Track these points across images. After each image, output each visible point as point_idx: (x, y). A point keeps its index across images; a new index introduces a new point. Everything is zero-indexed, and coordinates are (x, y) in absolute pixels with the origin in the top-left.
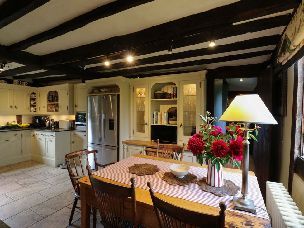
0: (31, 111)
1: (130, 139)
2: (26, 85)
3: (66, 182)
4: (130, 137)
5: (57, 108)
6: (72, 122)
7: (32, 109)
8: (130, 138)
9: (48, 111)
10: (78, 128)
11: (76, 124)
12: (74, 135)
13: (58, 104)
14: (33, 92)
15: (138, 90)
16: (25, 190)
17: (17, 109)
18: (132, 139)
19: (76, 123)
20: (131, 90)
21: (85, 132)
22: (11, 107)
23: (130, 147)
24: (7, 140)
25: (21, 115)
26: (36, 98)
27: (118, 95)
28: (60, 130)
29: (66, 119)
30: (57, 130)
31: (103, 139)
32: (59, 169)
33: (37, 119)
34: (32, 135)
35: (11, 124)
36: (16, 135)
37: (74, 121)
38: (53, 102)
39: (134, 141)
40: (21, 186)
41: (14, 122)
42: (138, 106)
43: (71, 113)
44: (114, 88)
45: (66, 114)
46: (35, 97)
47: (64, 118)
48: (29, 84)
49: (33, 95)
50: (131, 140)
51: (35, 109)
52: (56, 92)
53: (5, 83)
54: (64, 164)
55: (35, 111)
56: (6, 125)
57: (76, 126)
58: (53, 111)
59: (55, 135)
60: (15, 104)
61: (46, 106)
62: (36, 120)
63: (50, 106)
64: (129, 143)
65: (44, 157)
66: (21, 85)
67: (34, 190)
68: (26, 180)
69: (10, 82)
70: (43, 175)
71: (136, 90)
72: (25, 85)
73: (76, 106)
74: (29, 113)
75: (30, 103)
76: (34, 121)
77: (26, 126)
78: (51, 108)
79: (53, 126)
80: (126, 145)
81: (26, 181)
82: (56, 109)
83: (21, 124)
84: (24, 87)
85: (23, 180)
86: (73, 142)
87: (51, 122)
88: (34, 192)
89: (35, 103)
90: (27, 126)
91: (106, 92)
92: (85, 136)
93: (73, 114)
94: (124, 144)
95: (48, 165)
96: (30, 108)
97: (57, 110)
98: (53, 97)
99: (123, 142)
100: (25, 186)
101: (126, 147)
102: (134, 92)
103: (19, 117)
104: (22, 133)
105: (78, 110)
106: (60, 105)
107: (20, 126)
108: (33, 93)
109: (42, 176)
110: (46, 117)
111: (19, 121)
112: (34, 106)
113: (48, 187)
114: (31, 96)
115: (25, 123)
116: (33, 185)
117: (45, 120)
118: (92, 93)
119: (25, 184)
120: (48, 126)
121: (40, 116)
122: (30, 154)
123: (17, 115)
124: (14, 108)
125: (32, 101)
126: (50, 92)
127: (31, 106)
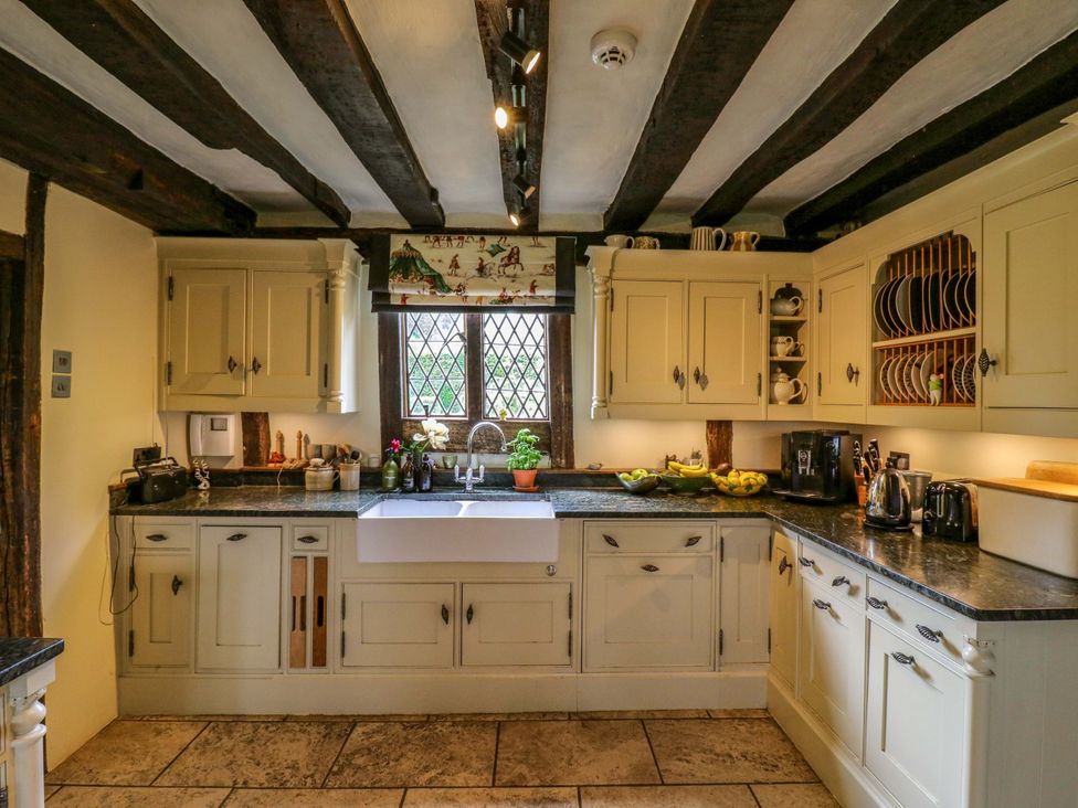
0: (772, 401)
2: (749, 249)
5: (957, 371)
7: (782, 387)
9: (880, 397)
14: (789, 285)
17: (704, 387)
22: (677, 376)
24: (650, 568)
25: (728, 424)
26: (803, 322)
33: (804, 447)
34: (778, 557)
35: (678, 471)
36: (692, 541)
38: (919, 330)
41: (696, 456)
46: (796, 314)
48: (768, 242)
49: (787, 307)
51: (797, 386)
52: (945, 246)
55: (796, 401)
58: (924, 401)
60: (696, 362)
61: (865, 366)
62: (800, 455)
63: (899, 359)
66: (726, 248)
72: (743, 246)
74: (761, 411)
75: (772, 353)
76: (790, 459)
77: (749, 486)
78: (905, 378)
79: (917, 513)
82: (947, 387)
83: (724, 473)
84: (744, 257)
87: (904, 485)
89: (796, 353)
90: (755, 489)
96: (772, 382)
97: (956, 396)
98: (924, 291)
103: (720, 430)
104: (726, 533)
106: (989, 346)
107: (722, 487)
108: (788, 292)
110: (860, 438)
111: (720, 454)
112: (791, 369)
114: (773, 312)
115: (747, 467)
117: (857, 464)
120: (877, 510)
121: (824, 429)
122: (761, 673)
123: (709, 422)
124: (692, 379)
125: (780, 339)
126: (895, 259)
127: (772, 372)
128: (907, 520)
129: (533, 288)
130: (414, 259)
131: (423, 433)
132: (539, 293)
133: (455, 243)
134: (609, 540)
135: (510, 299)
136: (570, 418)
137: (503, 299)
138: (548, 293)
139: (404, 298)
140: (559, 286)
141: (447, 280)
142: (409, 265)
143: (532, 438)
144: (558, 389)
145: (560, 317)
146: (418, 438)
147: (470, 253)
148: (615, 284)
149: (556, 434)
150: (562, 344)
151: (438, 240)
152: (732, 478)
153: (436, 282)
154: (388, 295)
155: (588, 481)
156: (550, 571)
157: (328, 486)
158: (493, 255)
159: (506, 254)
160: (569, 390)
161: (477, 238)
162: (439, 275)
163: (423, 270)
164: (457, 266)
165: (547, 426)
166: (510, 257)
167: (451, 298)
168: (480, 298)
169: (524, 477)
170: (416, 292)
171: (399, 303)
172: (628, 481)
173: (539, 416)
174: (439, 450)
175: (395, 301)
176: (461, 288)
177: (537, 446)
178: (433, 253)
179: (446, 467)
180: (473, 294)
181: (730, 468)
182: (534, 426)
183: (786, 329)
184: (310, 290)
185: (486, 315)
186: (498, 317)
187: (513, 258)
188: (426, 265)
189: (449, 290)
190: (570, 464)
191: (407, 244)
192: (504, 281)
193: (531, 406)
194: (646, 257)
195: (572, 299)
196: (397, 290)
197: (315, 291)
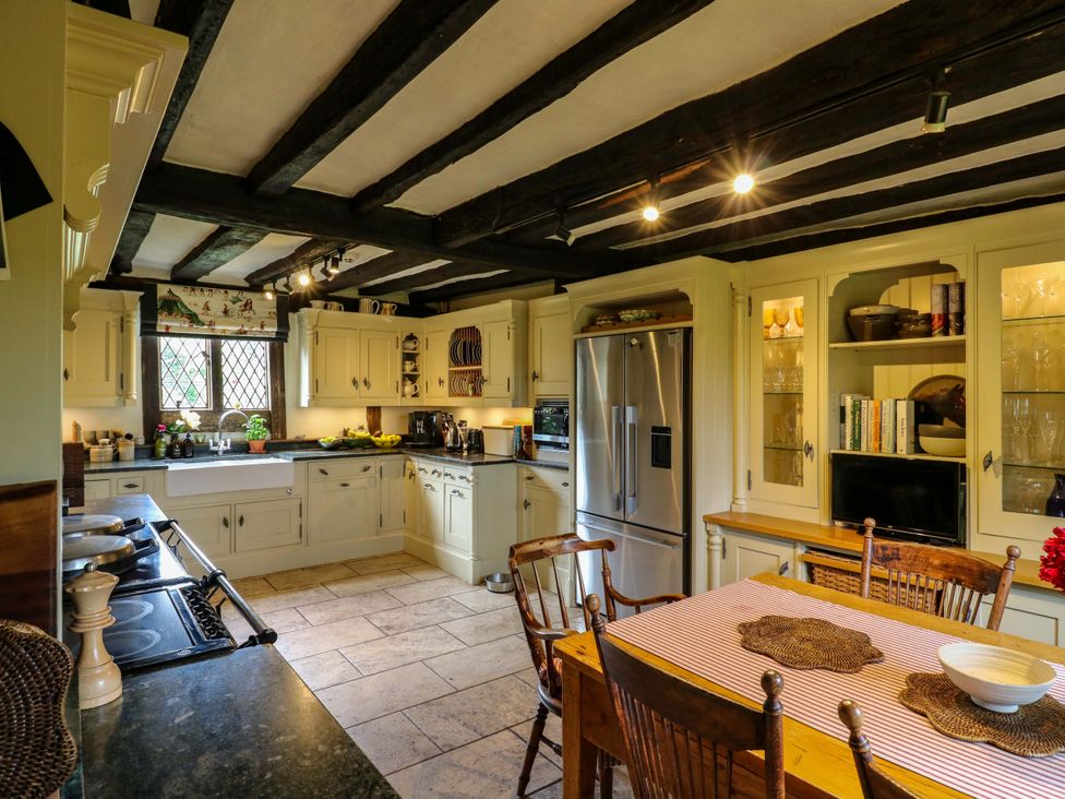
0: (404, 395)
1: (735, 509)
2: (391, 314)
3: (506, 641)
4: (735, 499)
5: (477, 383)
6: (524, 435)
7: (409, 388)
8: (733, 503)
9: (452, 394)
10: (543, 455)
11: (536, 442)
12: (529, 478)
13: (479, 372)
14: (411, 334)
15: (769, 306)
16: (391, 648)
17: (368, 389)
18: (744, 510)
19: (536, 437)
20: (741, 310)
21: (567, 469)
22: (355, 382)
23: (735, 541)
24: (345, 485)
25: (379, 408)
26: (418, 354)
27: (688, 332)
28: (487, 459)
29: (504, 423)
30: (476, 458)
31: (630, 500)
32: (484, 591)
33: (420, 420)
34: (408, 473)
35: (354, 435)
36: (366, 469)
37: (528, 430)
38: (466, 364)
39: (749, 515)
40: (378, 634)
41: (361, 428)
42: (769, 372)
43: (518, 402)
44: (672, 305)
45: (503, 406)
46: (415, 349)
47: (497, 417)
48: (401, 311)
49: (411, 345)
50: (739, 514)
51: (416, 387)
52: (473, 331)
53: (340, 309)
54: (498, 578)
55: (415, 395)
56: (342, 437)
57: (534, 446)
58: (467, 395)
59: (473, 474)
60: (364, 375)
61: (446, 379)
62: (418, 423)
63: (458, 377)
64: (731, 525)
65: (439, 548)
66: (379, 313)
67: (415, 653)
68: (393, 615)
69: (352, 306)
70: (437, 606)
71: (762, 306)
72: (388, 312)
73: (535, 376)
74: (399, 402)
75: (403, 370)
76: (413, 427)
77: (392, 442)
78: (460, 385)
79: (465, 446)
80: (718, 530)
81: (394, 617)
82: (474, 389)
83: (379, 436)
84: (388, 319)
85: (382, 615)
86: (527, 504)
87: (460, 432)
88: (413, 658)
89: (415, 370)
90: (395, 444)
91: (641, 321)
92: (566, 484)
93: (527, 405)
94: (710, 527)
95: (452, 575)
96: (404, 385)
97: (477, 393)
98: (467, 348)
99: (709, 520)
100: (390, 633)
101: (717, 540)
102: (750, 314)
103: (374, 412)
104: (383, 464)
105: (543, 389)
106: (485, 374)
107: (378, 444)
108: (411, 338)
109: (436, 609)
110: (446, 414)
111: (374, 426)
112: (413, 378)
113: (452, 649)
114: (404, 349)
115: (390, 433)
116: (409, 635)
117: (444, 425)
118: (588, 327)
119: (389, 628)
120: (450, 444)
121: (429, 410)
122: (401, 533)
123: (368, 408)
124: (363, 384)
125: (407, 362)
126: (457, 331)
127: (404, 380)
128: (461, 447)
129: (262, 327)
130: (175, 302)
131: (182, 419)
132: (266, 329)
133: (206, 293)
134: (323, 472)
135: (245, 332)
136: (284, 408)
137: (240, 332)
138: (272, 329)
139: (167, 328)
140: (279, 326)
141: (201, 318)
142: (171, 305)
143: (262, 420)
144: (276, 389)
145: (277, 344)
146: (179, 423)
147: (217, 300)
148: (319, 330)
149: (275, 418)
150: (278, 361)
151: (193, 290)
152: (383, 438)
153: (193, 318)
154: (155, 326)
155: (297, 446)
156: (289, 491)
157: (110, 458)
158: (234, 303)
159: (243, 303)
160: (283, 390)
161: (222, 291)
162: (195, 314)
163: (183, 310)
164: (208, 309)
165: (269, 413)
166: (245, 305)
167: (204, 330)
168: (224, 331)
169: (257, 445)
170: (176, 324)
171: (164, 331)
172: (324, 442)
173: (261, 407)
174: (195, 431)
175: (159, 330)
176: (211, 324)
177: (265, 425)
178: (189, 298)
179: (198, 442)
180: (219, 329)
181: (381, 433)
182: (262, 413)
183: (410, 357)
184: (108, 323)
185: (223, 341)
186: (232, 342)
187: (248, 306)
188: (186, 307)
189: (203, 324)
190: (284, 436)
191: (170, 292)
192: (242, 321)
193: (256, 401)
194: (335, 314)
195: (286, 335)
196: (163, 323)
197: (112, 323)
